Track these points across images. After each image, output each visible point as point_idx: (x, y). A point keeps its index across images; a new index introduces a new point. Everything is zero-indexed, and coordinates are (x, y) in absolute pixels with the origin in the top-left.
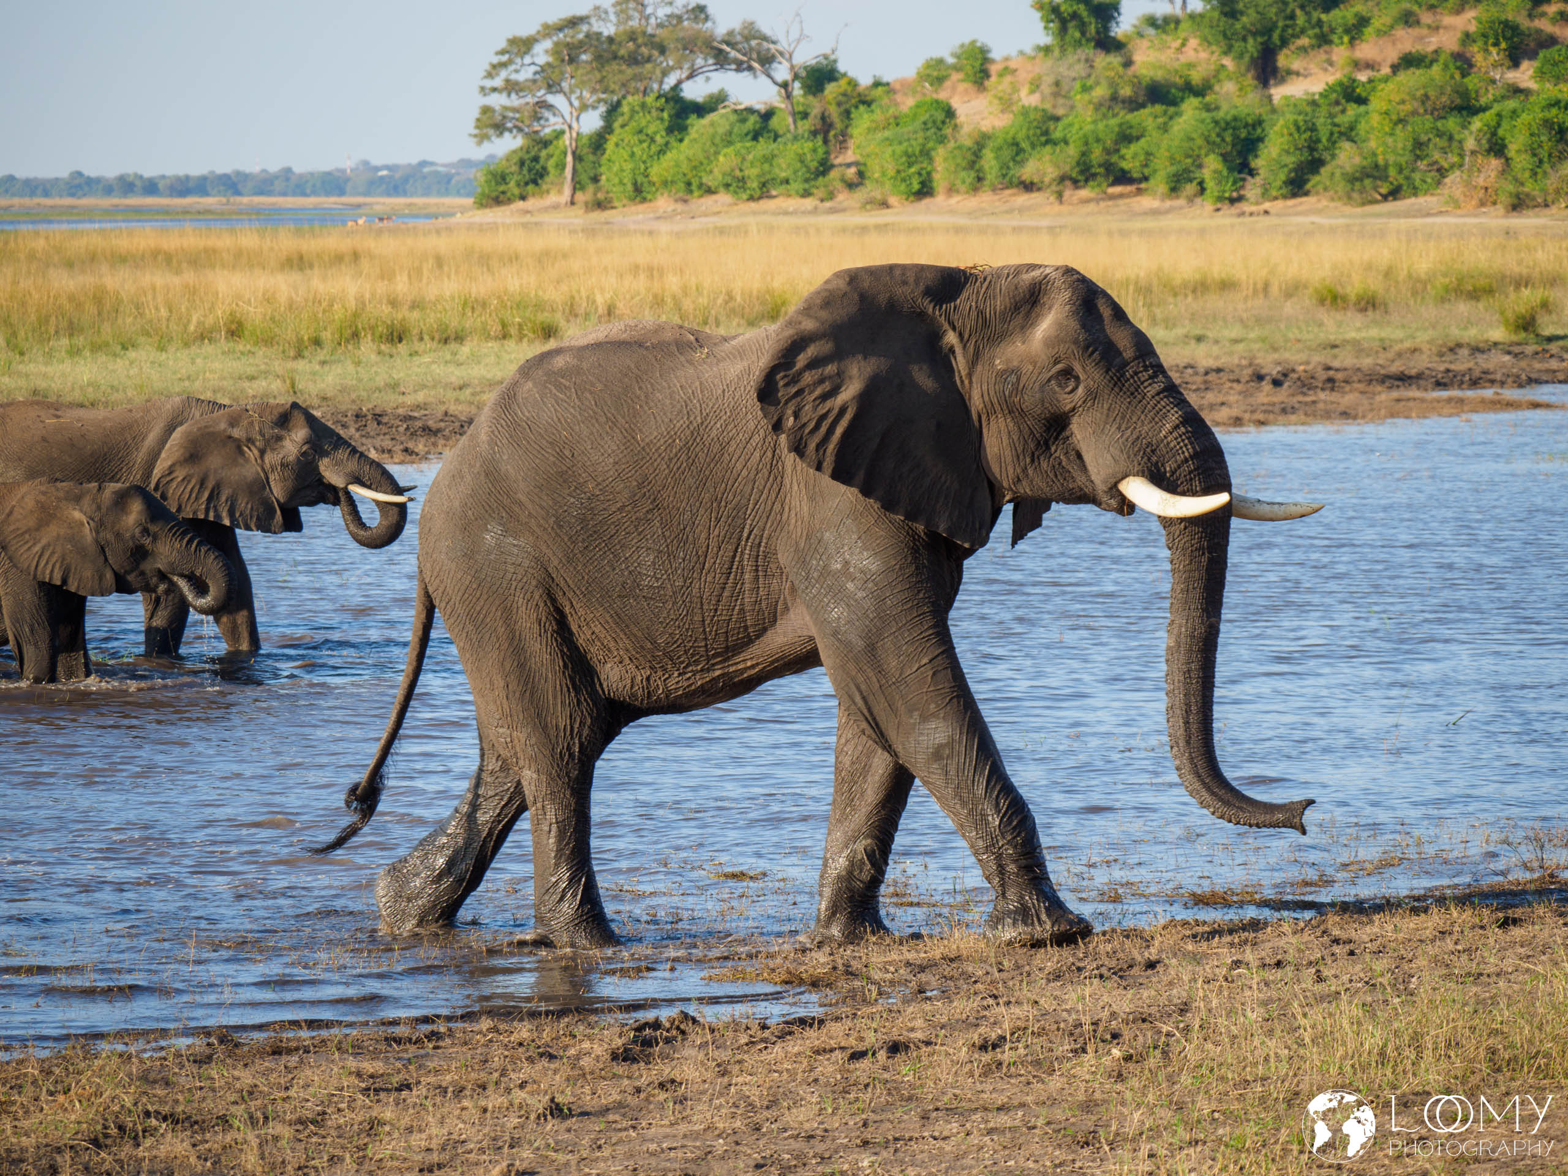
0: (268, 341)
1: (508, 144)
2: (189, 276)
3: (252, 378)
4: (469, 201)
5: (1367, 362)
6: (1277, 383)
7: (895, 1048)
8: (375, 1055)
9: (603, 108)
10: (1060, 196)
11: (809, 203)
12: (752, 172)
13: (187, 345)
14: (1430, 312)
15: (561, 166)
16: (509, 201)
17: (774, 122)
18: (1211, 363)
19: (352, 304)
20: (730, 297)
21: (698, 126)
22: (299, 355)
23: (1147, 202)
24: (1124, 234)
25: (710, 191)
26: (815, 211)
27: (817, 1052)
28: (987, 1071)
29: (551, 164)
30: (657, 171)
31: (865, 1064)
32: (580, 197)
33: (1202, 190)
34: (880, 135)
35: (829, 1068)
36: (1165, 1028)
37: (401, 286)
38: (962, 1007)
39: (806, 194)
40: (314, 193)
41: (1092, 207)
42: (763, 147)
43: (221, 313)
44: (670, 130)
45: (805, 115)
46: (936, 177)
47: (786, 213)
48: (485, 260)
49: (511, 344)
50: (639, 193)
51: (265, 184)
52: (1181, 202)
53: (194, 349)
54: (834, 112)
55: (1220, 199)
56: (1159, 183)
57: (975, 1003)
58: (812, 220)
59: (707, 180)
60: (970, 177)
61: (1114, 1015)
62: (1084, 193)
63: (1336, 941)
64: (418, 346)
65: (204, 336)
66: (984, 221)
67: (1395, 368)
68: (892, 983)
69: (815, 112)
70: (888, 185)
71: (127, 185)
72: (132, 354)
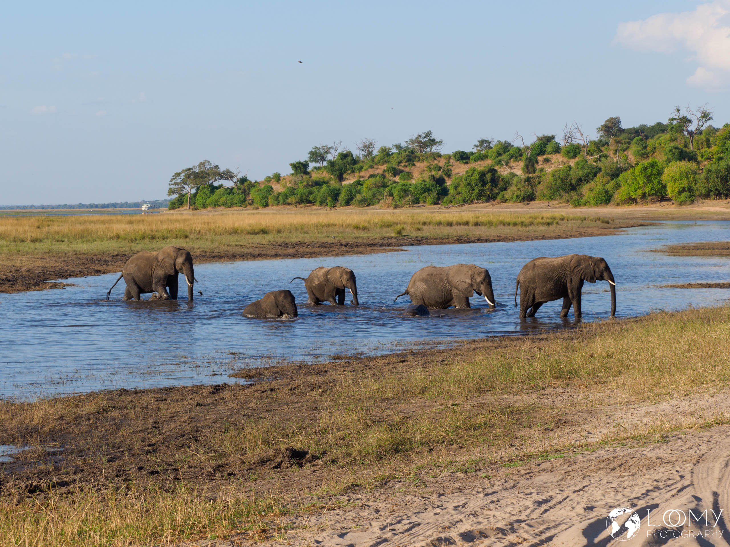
0: (125, 239)
1: (175, 196)
2: (107, 225)
3: (122, 247)
4: (167, 209)
5: (365, 241)
6: (345, 246)
7: (272, 390)
8: (158, 393)
9: (196, 188)
10: (296, 206)
11: (241, 208)
12: (229, 202)
13: (107, 240)
14: (378, 230)
15: (187, 201)
16: (176, 208)
17: (234, 191)
18: (332, 242)
19: (143, 231)
20: (226, 229)
21: (217, 192)
22: (132, 242)
23: (315, 207)
24: (311, 214)
25: (220, 206)
26: (243, 210)
27: (255, 391)
28: (292, 395)
29: (185, 200)
30: (208, 202)
31: (265, 393)
32: (191, 207)
33: (327, 205)
34: (256, 193)
35: (257, 394)
36: (331, 385)
37: (154, 227)
38: (286, 381)
39: (241, 206)
40: (132, 207)
41: (303, 208)
42: (231, 196)
43: (115, 233)
44: (211, 193)
45: (240, 189)
46: (269, 202)
47: (236, 210)
48: (171, 221)
49: (178, 240)
50: (204, 206)
51: (122, 205)
52: (323, 207)
53: (109, 241)
54: (246, 188)
55: (331, 206)
56: (318, 203)
57: (287, 381)
58: (241, 212)
59: (219, 203)
60: (276, 202)
61: (319, 382)
62: (301, 205)
63: (366, 366)
64: (158, 240)
65: (111, 238)
66: (280, 212)
67: (371, 242)
68: (270, 376)
69: (242, 188)
70: (259, 204)
71: (91, 206)
72: (95, 242)
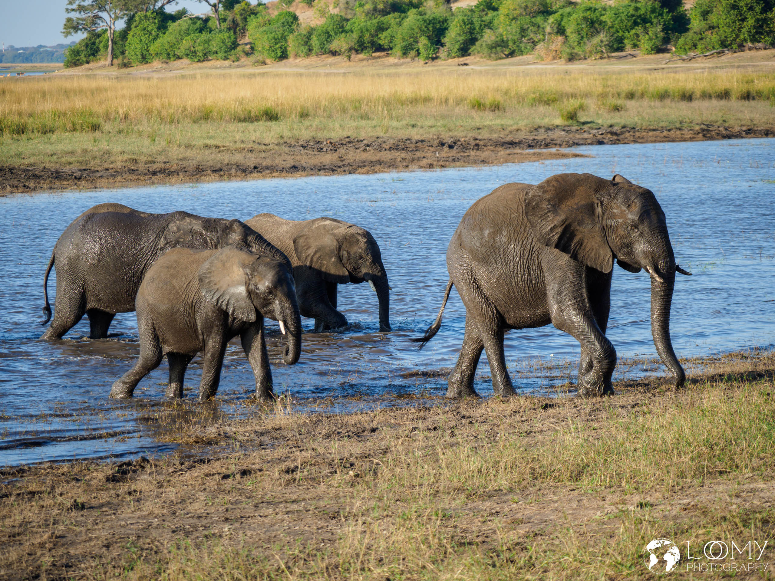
1: (80, 36)
4: (62, 64)
5: (495, 136)
6: (451, 147)
7: (245, 473)
9: (126, 18)
10: (349, 57)
11: (227, 63)
12: (199, 48)
14: (526, 111)
15: (106, 47)
16: (81, 64)
17: (210, 24)
18: (419, 138)
20: (185, 109)
21: (172, 26)
23: (391, 60)
24: (379, 75)
25: (179, 58)
26: (230, 67)
27: (207, 475)
28: (288, 483)
29: (101, 46)
30: (153, 49)
31: (230, 481)
32: (115, 61)
33: (419, 54)
34: (261, 29)
35: (212, 483)
36: (377, 461)
37: (25, 106)
38: (280, 452)
39: (226, 59)
41: (365, 62)
42: (205, 36)
44: (159, 28)
45: (225, 20)
46: (289, 49)
47: (216, 68)
48: (67, 93)
49: (77, 134)
50: (144, 59)
52: (409, 60)
54: (239, 18)
55: (427, 58)
56: (397, 51)
57: (287, 450)
58: (227, 71)
59: (177, 52)
60: (305, 49)
61: (351, 455)
62: (361, 56)
63: (464, 417)
64: (31, 135)
66: (312, 71)
67: (509, 139)
68: (247, 441)
69: (230, 18)
70: (266, 53)
